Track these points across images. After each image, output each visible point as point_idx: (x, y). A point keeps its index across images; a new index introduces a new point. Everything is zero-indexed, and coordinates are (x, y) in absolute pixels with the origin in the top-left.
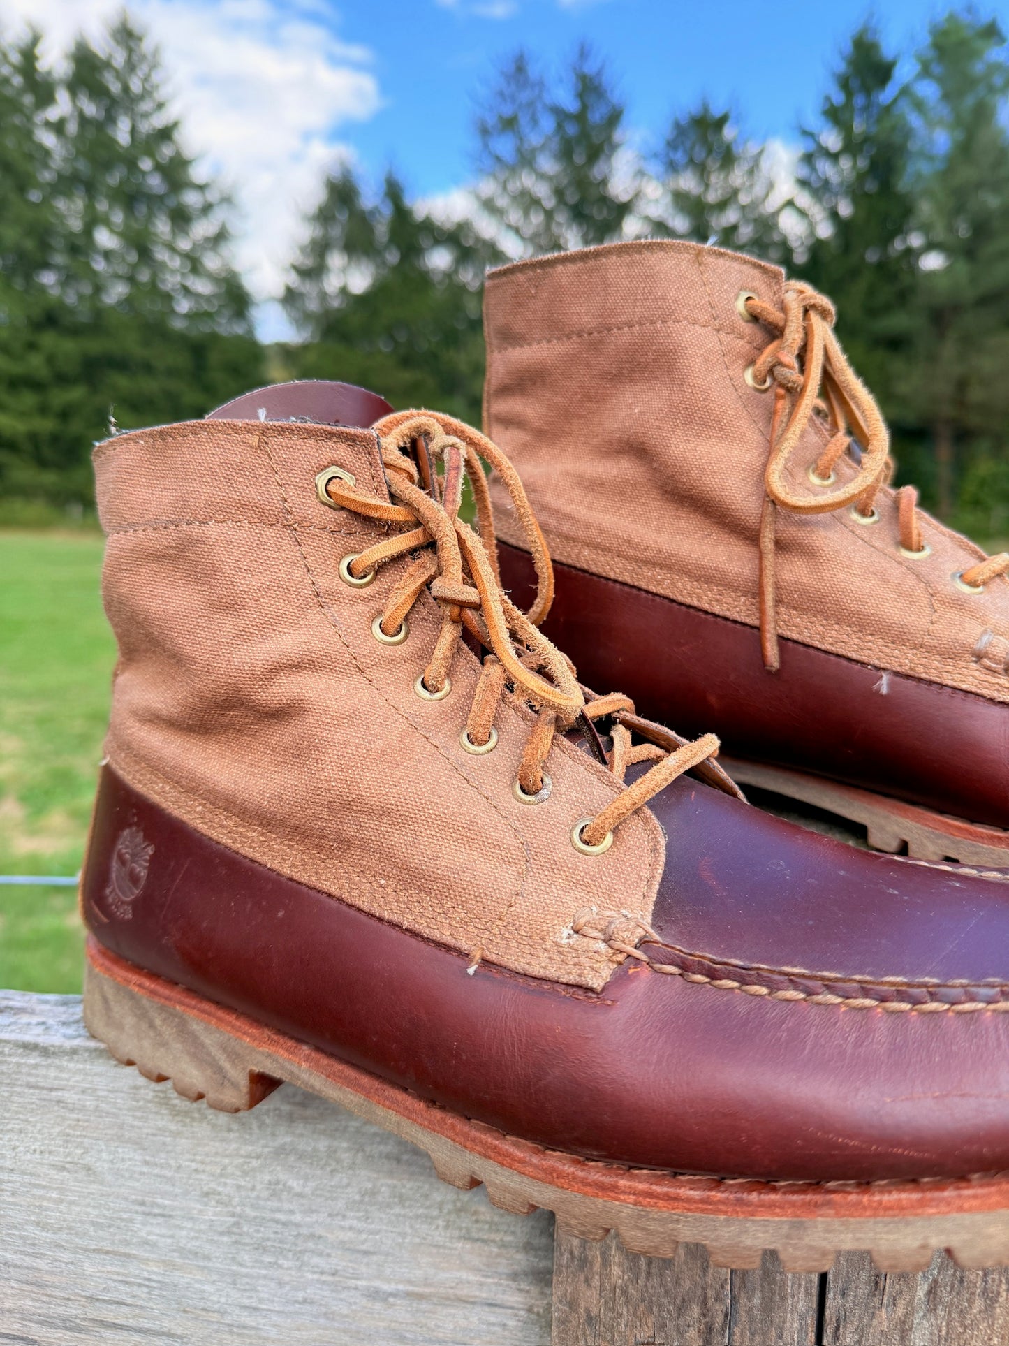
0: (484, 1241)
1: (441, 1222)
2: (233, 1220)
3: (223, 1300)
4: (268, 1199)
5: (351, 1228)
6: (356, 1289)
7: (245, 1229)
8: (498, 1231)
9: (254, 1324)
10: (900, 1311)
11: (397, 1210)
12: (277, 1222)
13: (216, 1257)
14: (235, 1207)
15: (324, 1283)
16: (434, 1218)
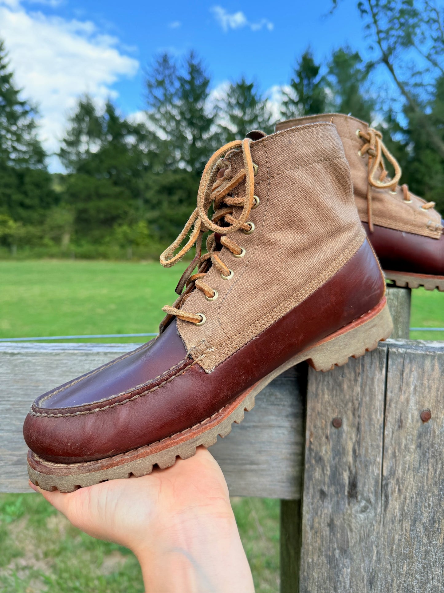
0: (278, 405)
10: (406, 395)
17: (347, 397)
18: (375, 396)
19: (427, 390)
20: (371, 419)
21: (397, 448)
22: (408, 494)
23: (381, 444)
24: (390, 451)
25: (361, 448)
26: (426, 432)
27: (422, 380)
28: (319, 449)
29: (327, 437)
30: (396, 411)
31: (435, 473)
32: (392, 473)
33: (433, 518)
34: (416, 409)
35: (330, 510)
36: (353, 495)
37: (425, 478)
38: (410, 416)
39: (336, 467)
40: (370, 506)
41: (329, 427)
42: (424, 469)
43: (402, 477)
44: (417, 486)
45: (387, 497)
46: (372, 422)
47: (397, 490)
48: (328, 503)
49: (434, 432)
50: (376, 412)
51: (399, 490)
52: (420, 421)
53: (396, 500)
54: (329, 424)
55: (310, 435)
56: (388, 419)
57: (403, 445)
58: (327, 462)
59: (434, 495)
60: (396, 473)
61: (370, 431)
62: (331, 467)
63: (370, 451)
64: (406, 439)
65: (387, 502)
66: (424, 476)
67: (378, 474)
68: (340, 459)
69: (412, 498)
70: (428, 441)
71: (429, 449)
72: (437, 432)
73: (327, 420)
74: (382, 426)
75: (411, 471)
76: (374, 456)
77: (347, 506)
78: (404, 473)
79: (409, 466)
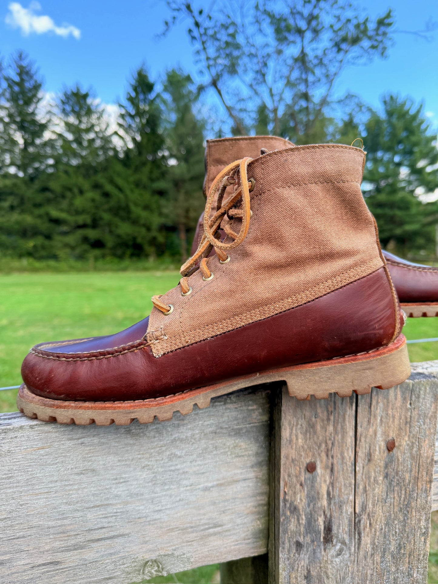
0: (243, 456)
1: (229, 453)
2: (153, 475)
3: (147, 511)
4: (168, 462)
5: (198, 465)
6: (199, 489)
7: (158, 478)
8: (247, 451)
9: (159, 517)
10: (374, 427)
11: (215, 452)
12: (171, 471)
13: (146, 493)
14: (154, 469)
15: (188, 490)
16: (227, 452)
17: (321, 438)
18: (346, 433)
19: (391, 420)
20: (343, 458)
21: (367, 482)
22: (377, 526)
23: (353, 482)
24: (361, 487)
25: (335, 489)
26: (391, 461)
27: (387, 411)
28: (293, 499)
29: (301, 485)
30: (365, 445)
31: (400, 500)
32: (364, 508)
33: (400, 545)
34: (383, 440)
35: (307, 561)
36: (328, 540)
37: (392, 506)
38: (377, 448)
39: (311, 514)
40: (345, 547)
41: (303, 473)
42: (391, 498)
43: (372, 510)
44: (385, 516)
45: (359, 534)
46: (345, 461)
47: (368, 525)
48: (305, 554)
49: (398, 460)
50: (348, 449)
51: (370, 524)
52: (386, 451)
53: (368, 536)
54: (303, 470)
55: (285, 485)
56: (359, 454)
57: (373, 478)
58: (302, 511)
59: (399, 522)
60: (367, 507)
61: (343, 470)
62: (305, 515)
63: (343, 490)
64: (375, 472)
65: (360, 539)
66: (391, 505)
67: (351, 513)
68: (315, 504)
69: (382, 529)
70: (394, 470)
71: (394, 478)
72: (400, 460)
73: (301, 467)
74: (353, 463)
75: (380, 503)
76: (347, 494)
77: (323, 553)
78: (373, 505)
79: (378, 498)
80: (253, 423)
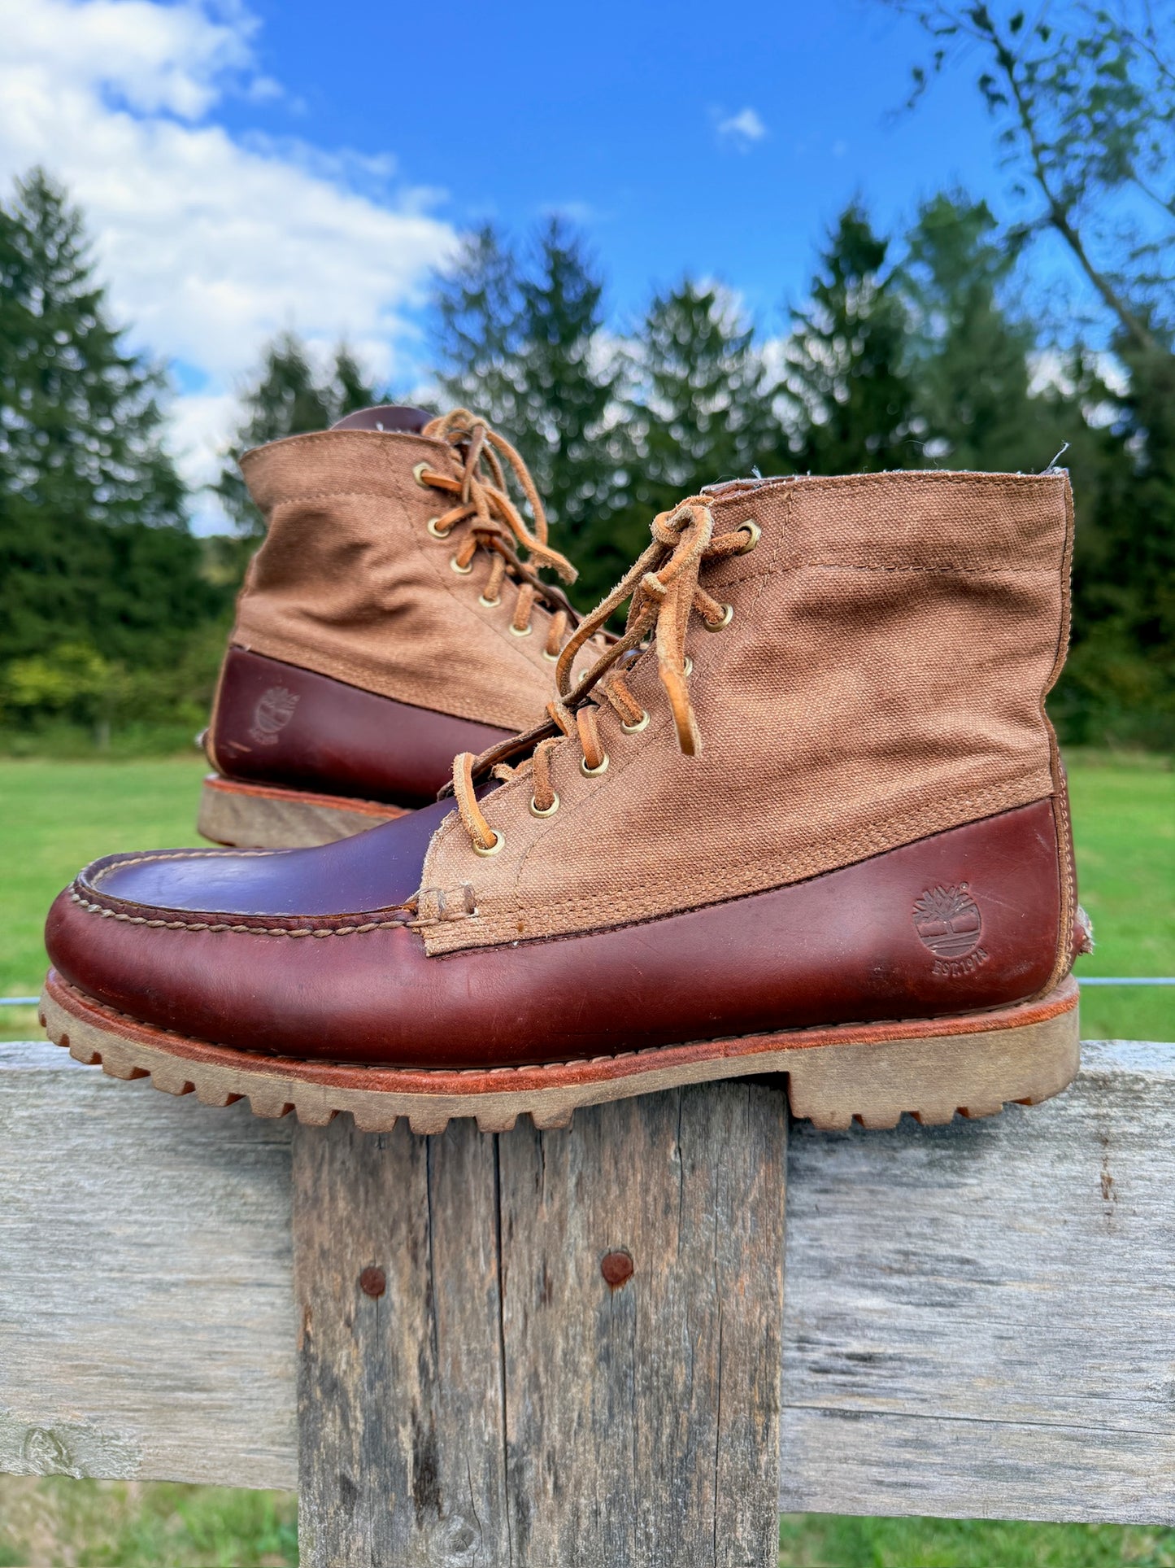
0: (253, 1222)
1: (214, 1208)
2: (30, 1225)
3: (22, 1309)
4: (62, 1202)
5: (136, 1222)
6: (142, 1282)
7: (42, 1234)
8: (263, 1211)
9: (51, 1331)
10: (557, 1203)
11: (176, 1200)
12: (70, 1223)
13: (16, 1266)
14: (32, 1212)
15: (113, 1280)
16: (208, 1205)
17: (396, 1207)
18: (469, 1205)
19: (615, 1190)
20: (461, 1276)
21: (541, 1362)
22: (583, 1501)
23: (497, 1347)
24: (521, 1372)
25: (441, 1358)
26: (622, 1316)
27: (600, 1162)
28: (330, 1358)
29: (348, 1324)
30: (530, 1252)
31: (657, 1439)
32: (534, 1434)
34: (589, 1247)
35: (371, 1540)
36: (428, 1498)
37: (630, 1454)
38: (571, 1267)
39: (378, 1412)
40: (477, 1534)
41: (352, 1296)
42: (626, 1427)
43: (563, 1447)
44: (608, 1476)
45: (522, 1507)
46: (467, 1285)
47: (550, 1486)
48: (366, 1519)
49: (646, 1316)
50: (475, 1253)
51: (556, 1486)
52: (602, 1284)
53: (550, 1519)
54: (351, 1286)
55: (306, 1316)
56: (510, 1274)
57: (559, 1353)
58: (355, 1397)
59: (659, 1506)
60: (545, 1435)
61: (463, 1310)
62: (363, 1410)
63: (464, 1368)
64: (566, 1337)
65: (523, 1523)
66: (625, 1447)
67: (494, 1439)
68: (386, 1388)
69: (597, 1513)
70: (632, 1344)
71: (633, 1367)
72: (653, 1317)
73: (347, 1274)
74: (495, 1294)
75: (586, 1433)
76: (477, 1382)
77: (414, 1529)
78: (566, 1435)
79: (579, 1416)
80: (274, 1143)
